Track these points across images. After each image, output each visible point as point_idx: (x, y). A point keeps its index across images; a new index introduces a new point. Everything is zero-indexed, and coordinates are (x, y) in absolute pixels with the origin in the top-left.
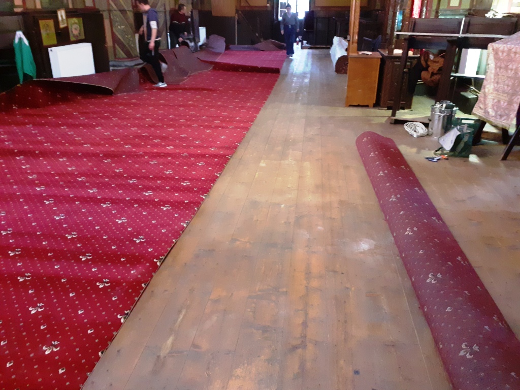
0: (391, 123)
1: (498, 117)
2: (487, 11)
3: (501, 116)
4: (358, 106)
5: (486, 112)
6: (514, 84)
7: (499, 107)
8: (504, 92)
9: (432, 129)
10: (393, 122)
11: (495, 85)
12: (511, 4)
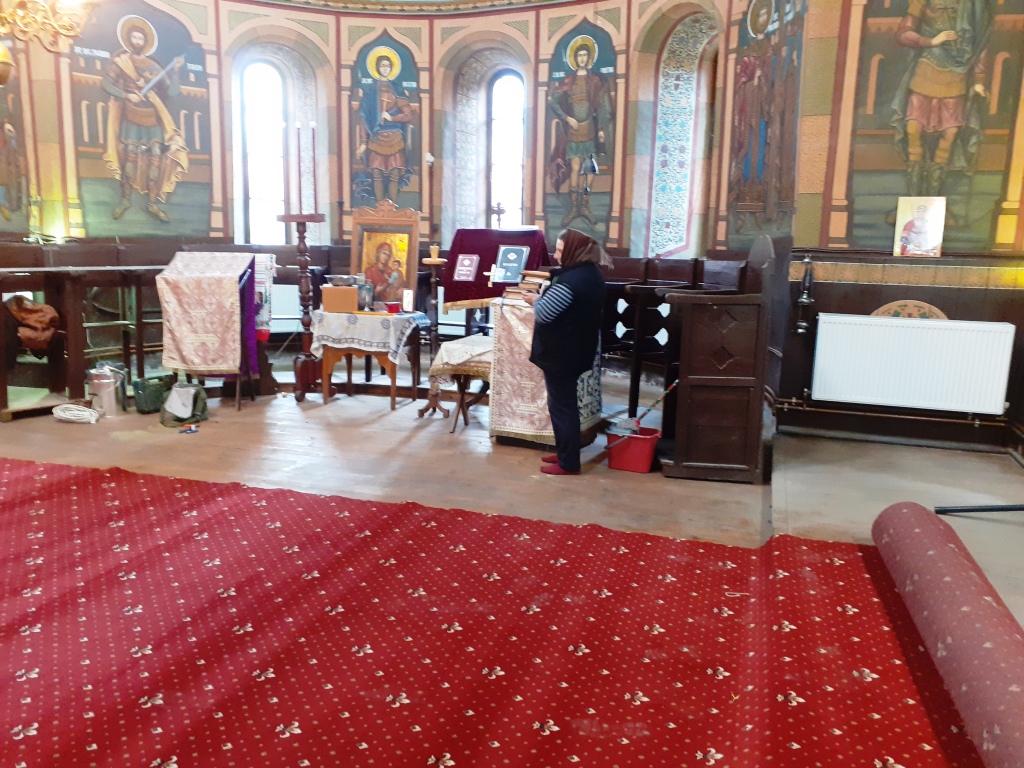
0: (6, 421)
1: (210, 363)
2: (26, 234)
3: (214, 361)
5: (184, 360)
6: (221, 321)
7: (206, 351)
8: (207, 332)
11: (188, 325)
12: (69, 225)
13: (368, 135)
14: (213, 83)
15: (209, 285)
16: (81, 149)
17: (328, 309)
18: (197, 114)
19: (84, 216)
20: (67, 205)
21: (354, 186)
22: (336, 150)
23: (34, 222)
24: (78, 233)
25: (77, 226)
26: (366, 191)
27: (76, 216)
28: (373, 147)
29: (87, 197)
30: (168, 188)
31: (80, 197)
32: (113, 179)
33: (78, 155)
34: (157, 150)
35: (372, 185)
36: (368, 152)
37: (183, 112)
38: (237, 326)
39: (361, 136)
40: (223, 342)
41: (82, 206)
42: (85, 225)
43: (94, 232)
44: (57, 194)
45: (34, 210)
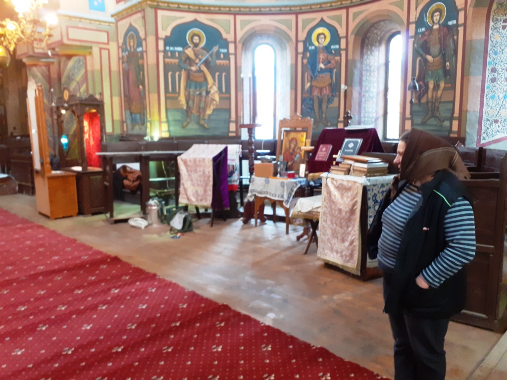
0: (112, 224)
1: (200, 201)
2: (145, 135)
3: (201, 200)
4: (64, 217)
5: (188, 199)
6: (204, 180)
7: (198, 195)
8: (198, 185)
9: (151, 220)
10: (113, 222)
11: (191, 182)
12: (161, 131)
13: (312, 78)
14: (232, 58)
15: (200, 161)
16: (168, 95)
17: (257, 175)
18: (224, 74)
19: (169, 126)
20: (160, 122)
21: (303, 106)
22: (294, 87)
23: (148, 130)
24: (166, 135)
25: (165, 131)
26: (310, 108)
27: (165, 127)
28: (314, 84)
29: (170, 118)
30: (209, 112)
31: (167, 117)
32: (182, 109)
33: (166, 98)
34: (204, 94)
35: (313, 105)
36: (311, 87)
37: (217, 74)
38: (211, 183)
39: (308, 78)
40: (205, 191)
41: (168, 121)
42: (169, 131)
43: (173, 134)
44: (156, 117)
45: (148, 124)
